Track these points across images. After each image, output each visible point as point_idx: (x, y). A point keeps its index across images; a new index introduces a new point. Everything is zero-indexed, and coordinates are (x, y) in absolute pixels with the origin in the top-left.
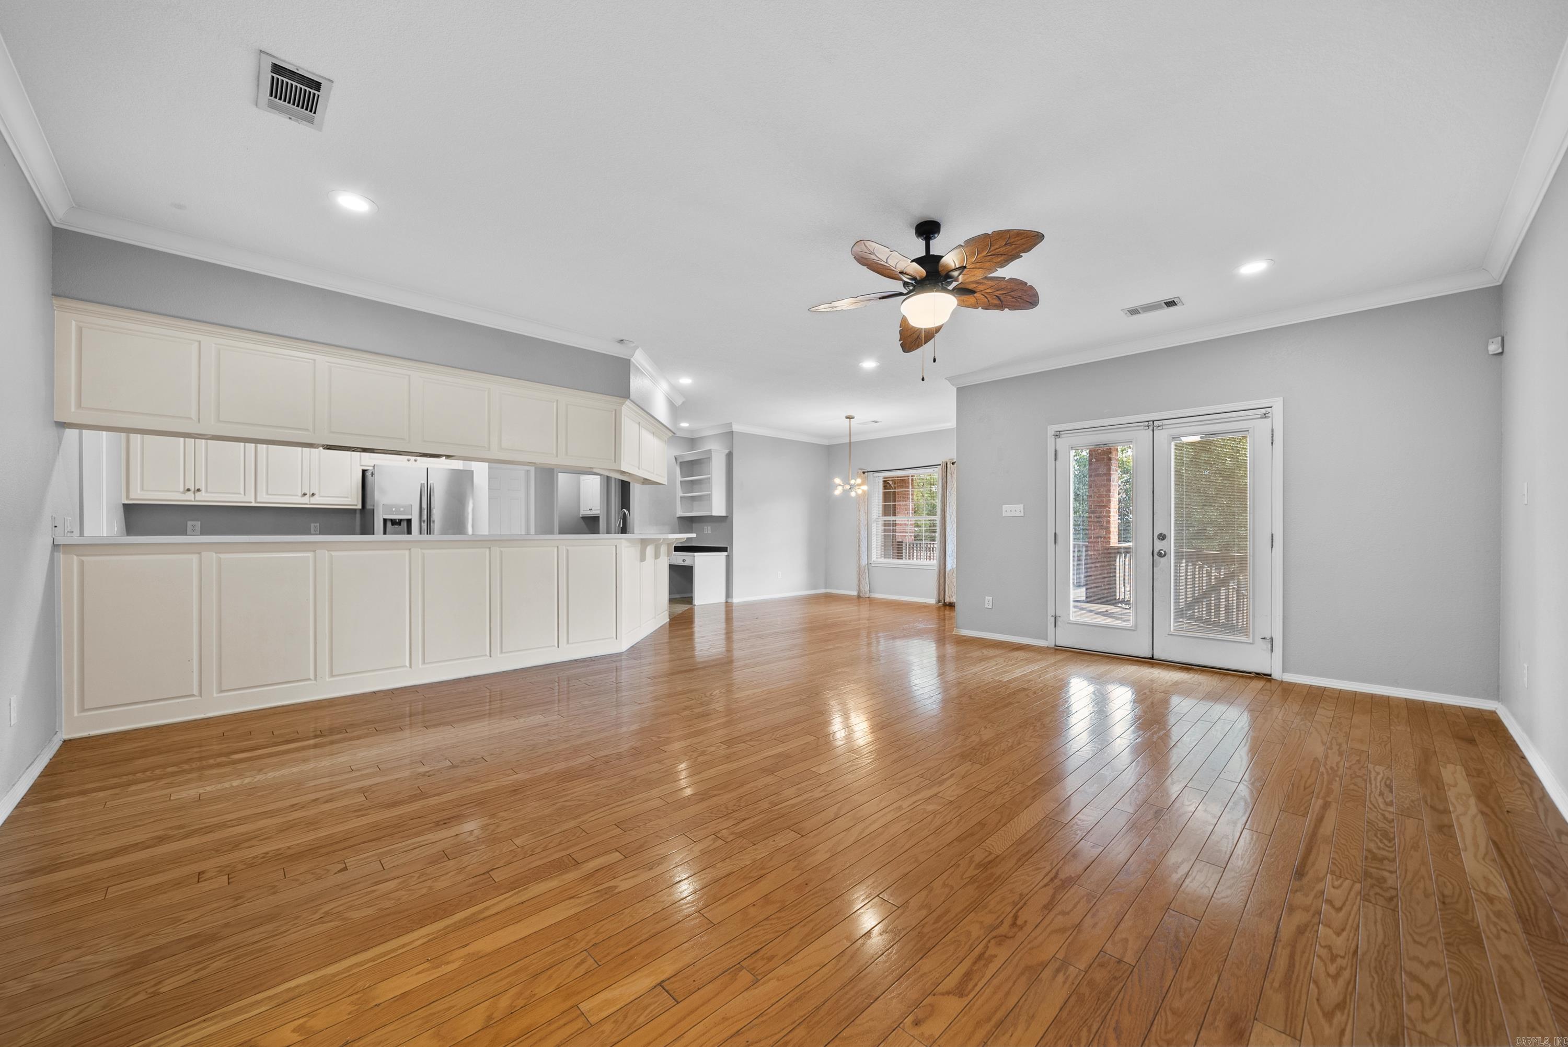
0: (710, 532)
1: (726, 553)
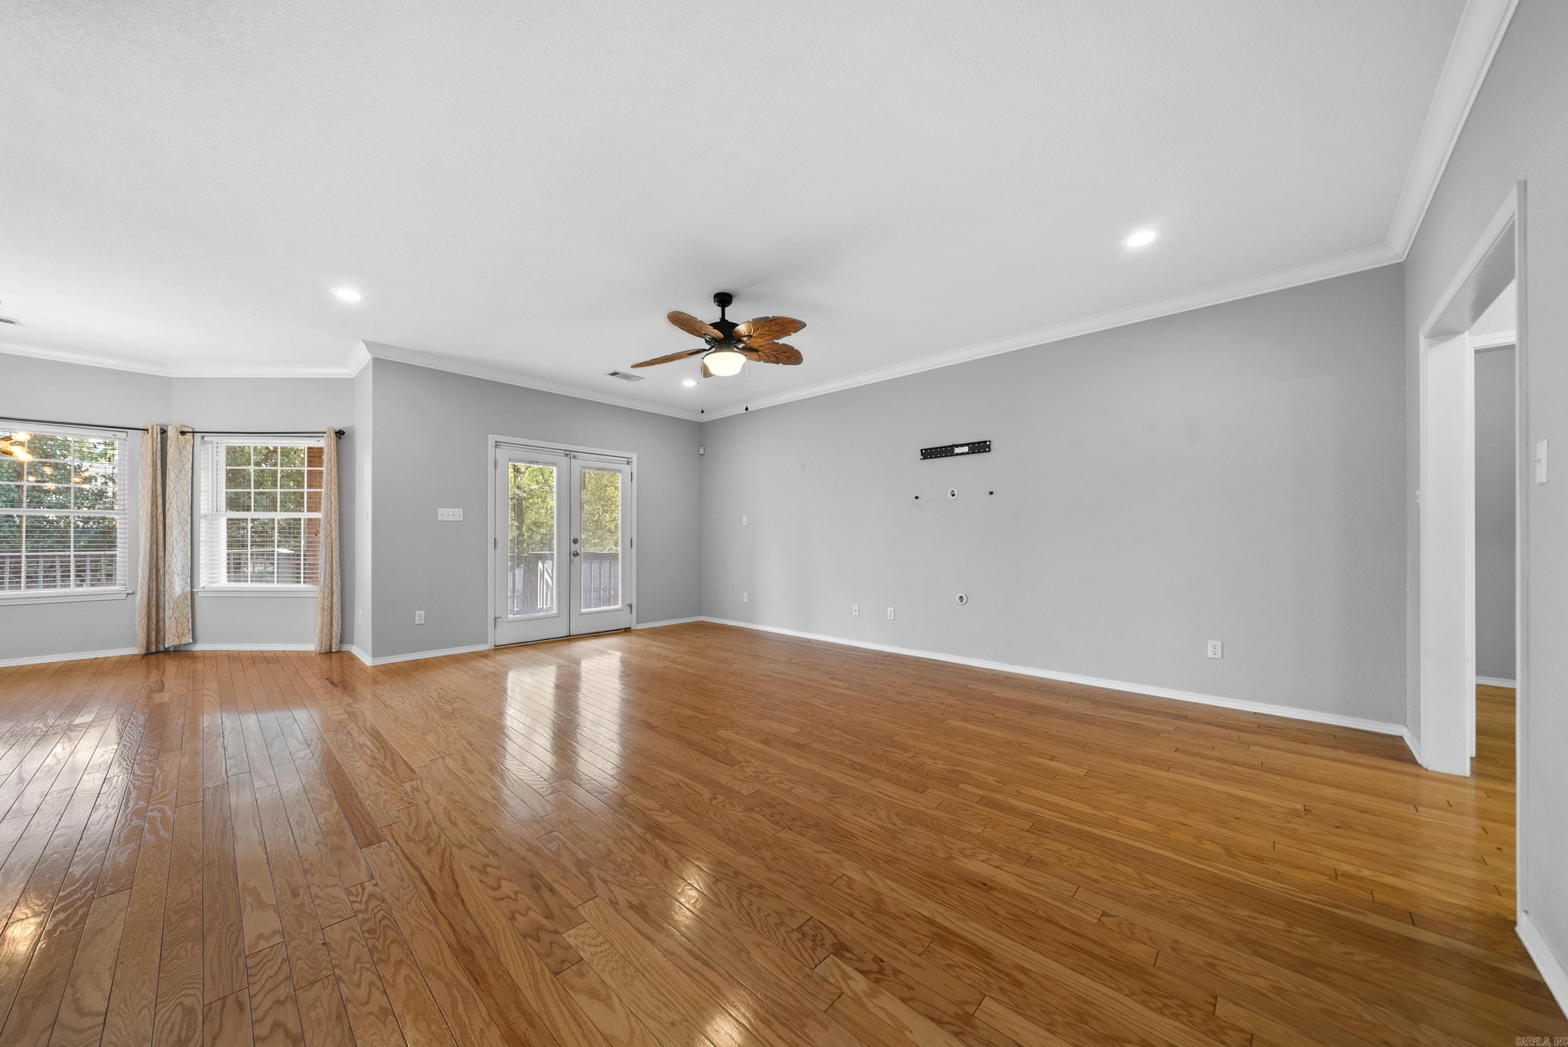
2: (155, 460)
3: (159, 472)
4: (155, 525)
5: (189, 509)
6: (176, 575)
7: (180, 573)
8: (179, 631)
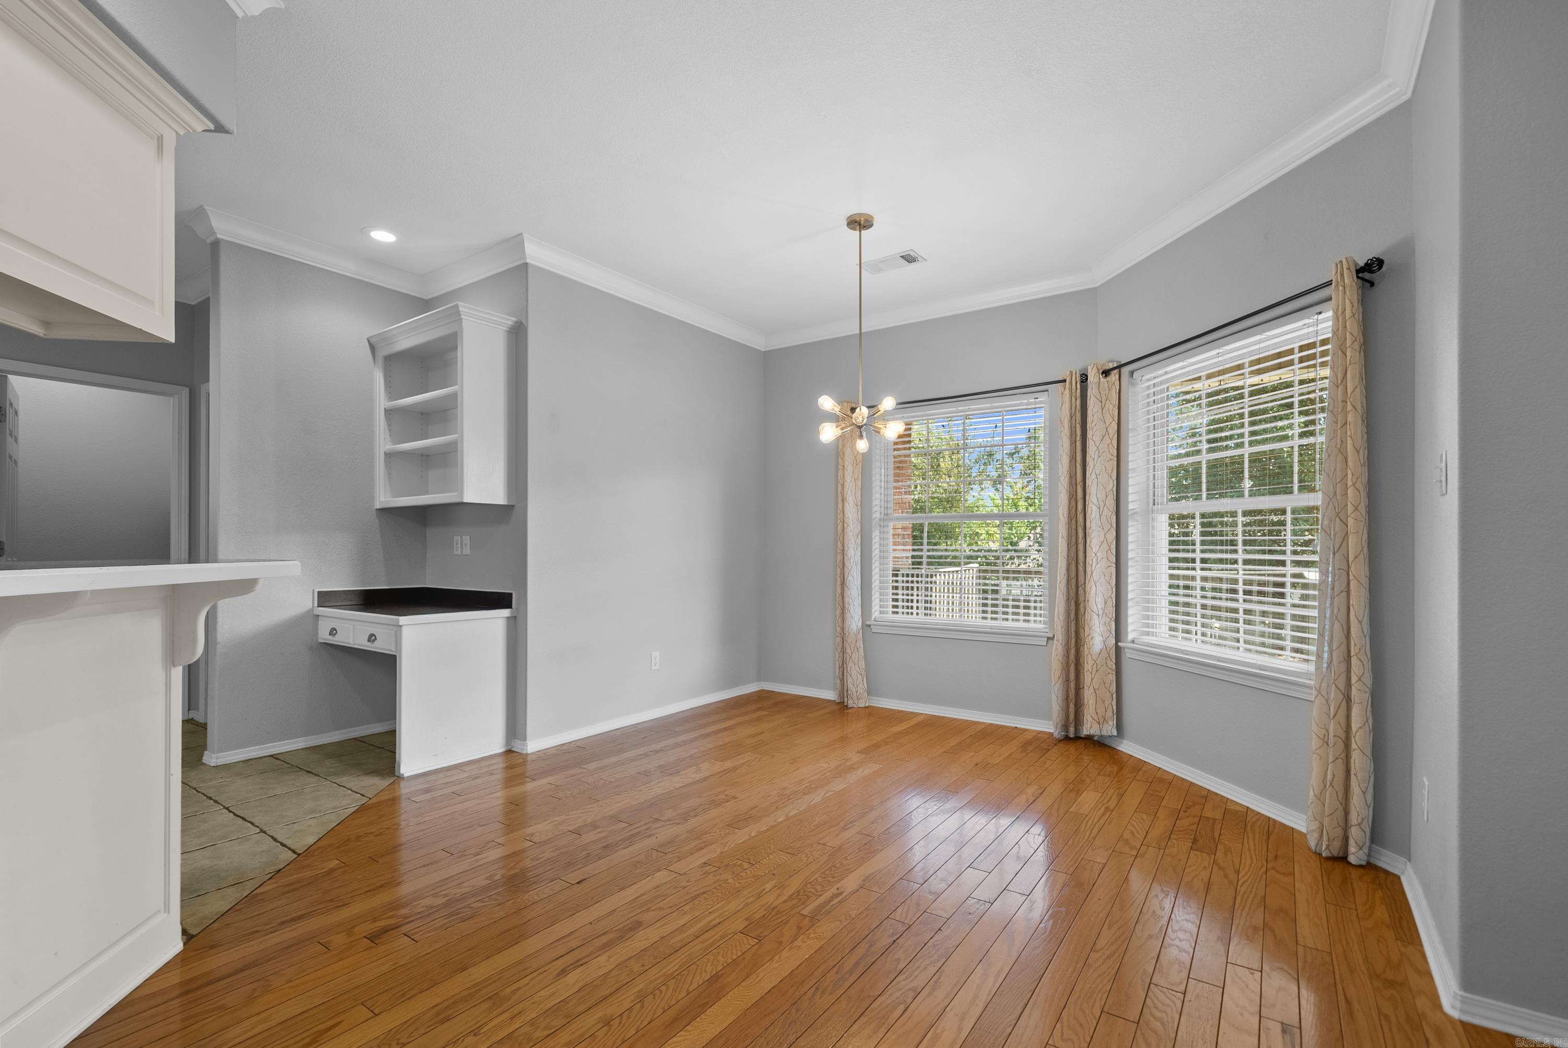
0: (467, 551)
1: (506, 613)
2: (1073, 426)
3: (1079, 444)
4: (1074, 531)
5: (1113, 503)
6: (1096, 616)
7: (1101, 613)
8: (1099, 711)
